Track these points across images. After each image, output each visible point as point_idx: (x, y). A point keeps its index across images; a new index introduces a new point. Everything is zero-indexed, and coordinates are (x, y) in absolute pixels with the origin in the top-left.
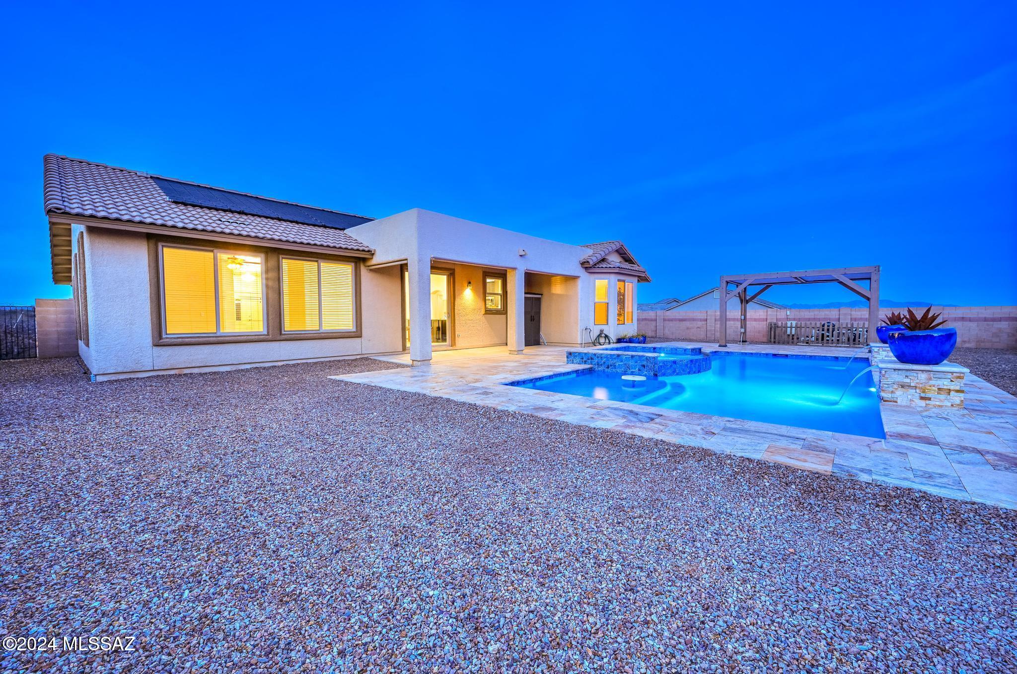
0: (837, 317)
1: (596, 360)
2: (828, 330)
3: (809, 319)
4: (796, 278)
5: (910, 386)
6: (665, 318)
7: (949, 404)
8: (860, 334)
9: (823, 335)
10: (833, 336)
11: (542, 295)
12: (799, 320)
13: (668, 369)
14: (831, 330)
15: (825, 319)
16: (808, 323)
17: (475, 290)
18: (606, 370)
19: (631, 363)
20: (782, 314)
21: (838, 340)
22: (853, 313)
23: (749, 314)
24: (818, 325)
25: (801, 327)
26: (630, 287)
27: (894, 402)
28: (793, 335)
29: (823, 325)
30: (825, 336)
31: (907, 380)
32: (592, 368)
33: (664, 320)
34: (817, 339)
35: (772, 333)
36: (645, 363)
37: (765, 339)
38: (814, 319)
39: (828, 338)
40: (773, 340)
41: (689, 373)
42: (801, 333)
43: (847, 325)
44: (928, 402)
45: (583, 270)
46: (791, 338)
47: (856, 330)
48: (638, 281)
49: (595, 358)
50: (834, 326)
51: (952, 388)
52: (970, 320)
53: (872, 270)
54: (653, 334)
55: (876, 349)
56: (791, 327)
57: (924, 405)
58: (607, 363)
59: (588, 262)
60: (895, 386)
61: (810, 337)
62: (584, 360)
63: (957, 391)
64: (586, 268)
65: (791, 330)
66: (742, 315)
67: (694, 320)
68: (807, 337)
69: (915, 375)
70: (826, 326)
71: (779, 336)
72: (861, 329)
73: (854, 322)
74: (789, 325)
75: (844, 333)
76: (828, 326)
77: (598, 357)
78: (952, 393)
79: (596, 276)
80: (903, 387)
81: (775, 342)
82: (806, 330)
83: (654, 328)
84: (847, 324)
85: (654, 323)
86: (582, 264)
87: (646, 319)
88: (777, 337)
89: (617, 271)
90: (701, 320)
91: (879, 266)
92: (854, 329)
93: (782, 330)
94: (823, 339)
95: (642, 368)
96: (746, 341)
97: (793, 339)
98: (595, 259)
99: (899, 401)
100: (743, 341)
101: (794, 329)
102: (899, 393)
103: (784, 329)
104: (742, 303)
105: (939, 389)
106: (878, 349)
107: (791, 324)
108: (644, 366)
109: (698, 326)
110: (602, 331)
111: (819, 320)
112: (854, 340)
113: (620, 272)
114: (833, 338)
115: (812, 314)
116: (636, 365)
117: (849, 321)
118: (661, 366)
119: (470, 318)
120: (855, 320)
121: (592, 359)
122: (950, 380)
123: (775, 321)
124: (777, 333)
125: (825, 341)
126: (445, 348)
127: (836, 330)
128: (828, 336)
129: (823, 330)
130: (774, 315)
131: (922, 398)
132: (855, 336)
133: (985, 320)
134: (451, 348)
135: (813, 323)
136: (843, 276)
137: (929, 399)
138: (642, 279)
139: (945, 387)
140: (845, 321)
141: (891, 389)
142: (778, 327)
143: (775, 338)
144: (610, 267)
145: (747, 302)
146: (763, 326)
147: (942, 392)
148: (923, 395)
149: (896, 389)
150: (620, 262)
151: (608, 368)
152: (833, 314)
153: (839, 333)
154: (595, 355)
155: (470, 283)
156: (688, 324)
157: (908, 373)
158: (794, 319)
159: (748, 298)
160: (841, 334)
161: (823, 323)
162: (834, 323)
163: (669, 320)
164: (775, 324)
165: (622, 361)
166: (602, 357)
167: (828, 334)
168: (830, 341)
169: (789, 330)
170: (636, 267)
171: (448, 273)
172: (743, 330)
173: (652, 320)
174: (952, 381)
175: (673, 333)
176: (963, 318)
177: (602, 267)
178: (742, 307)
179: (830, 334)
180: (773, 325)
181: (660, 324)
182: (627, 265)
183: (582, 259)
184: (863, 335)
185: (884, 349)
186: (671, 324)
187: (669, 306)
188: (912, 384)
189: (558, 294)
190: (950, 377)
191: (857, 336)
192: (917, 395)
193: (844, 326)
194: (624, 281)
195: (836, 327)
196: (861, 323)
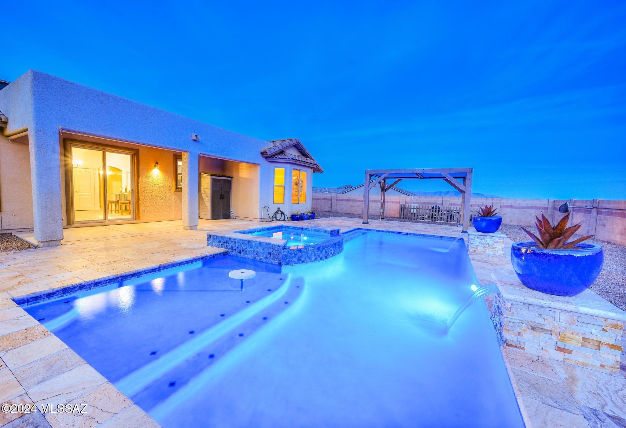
0: (441, 202)
1: (231, 244)
2: (436, 211)
3: (425, 203)
4: (417, 174)
5: (543, 329)
6: (338, 198)
7: (598, 364)
8: (454, 214)
9: (432, 214)
10: (438, 215)
11: (232, 178)
12: (419, 203)
13: (292, 258)
14: (437, 211)
15: (434, 203)
16: (424, 205)
17: (164, 170)
18: (239, 255)
19: (260, 249)
20: (409, 199)
21: (441, 218)
22: (451, 200)
23: (387, 198)
24: (430, 208)
25: (419, 209)
26: (304, 175)
27: (520, 348)
28: (415, 213)
29: (433, 208)
30: (434, 215)
31: (540, 320)
32: (227, 252)
33: (337, 200)
34: (429, 217)
35: (402, 211)
36: (271, 251)
37: (398, 216)
38: (428, 203)
39: (435, 217)
40: (402, 217)
41: (315, 260)
42: (420, 212)
43: (447, 209)
44: (567, 355)
45: (264, 160)
46: (413, 214)
47: (452, 212)
48: (314, 171)
49: (230, 242)
50: (439, 208)
51: (604, 340)
52: (515, 207)
53: (468, 171)
54: (329, 209)
55: (473, 237)
56: (414, 209)
57: (562, 359)
58: (240, 248)
59: (266, 153)
60: (524, 327)
61: (425, 215)
62: (221, 243)
63: (612, 347)
64: (266, 158)
65: (414, 210)
66: (382, 200)
67: (355, 201)
68: (423, 215)
69: (552, 313)
70: (434, 208)
71: (406, 213)
72: (455, 212)
73: (451, 206)
74: (412, 207)
75: (445, 214)
76: (436, 208)
77: (232, 242)
78: (603, 348)
79: (275, 164)
80: (533, 329)
81: (403, 218)
82: (422, 211)
83: (329, 205)
84: (447, 207)
85: (330, 202)
86: (262, 153)
87: (325, 199)
88: (405, 215)
89: (292, 162)
90: (360, 201)
91: (472, 168)
92: (451, 211)
93: (408, 210)
94: (432, 217)
95: (268, 256)
96: (383, 219)
97: (414, 215)
98: (273, 151)
99: (527, 348)
100: (382, 219)
101: (415, 210)
102: (528, 336)
103: (409, 209)
104: (382, 191)
105: (584, 339)
106: (474, 236)
107: (414, 206)
108: (270, 254)
109: (358, 205)
110: (279, 209)
111: (431, 204)
112: (451, 219)
113: (294, 163)
114: (438, 217)
115: (427, 199)
116: (264, 253)
117: (448, 205)
118: (285, 255)
119: (159, 195)
120: (452, 205)
121: (227, 243)
122: (601, 329)
123: (405, 204)
124: (405, 212)
125: (433, 218)
126: (128, 222)
127: (440, 211)
128: (435, 215)
129: (433, 211)
130: (404, 199)
131: (559, 349)
132: (451, 216)
133: (523, 208)
134: (135, 221)
135: (427, 206)
136: (448, 175)
137: (570, 352)
138: (316, 169)
139: (594, 338)
140: (446, 206)
141: (517, 330)
142: (406, 208)
143: (403, 216)
144: (286, 158)
145: (386, 190)
146: (397, 207)
147: (588, 345)
148: (561, 345)
149: (525, 331)
150: (298, 156)
151: (240, 253)
152: (437, 200)
153: (442, 213)
154: (230, 239)
155: (157, 163)
156: (351, 203)
157: (542, 311)
158: (416, 203)
159: (386, 188)
160: (443, 214)
161: (433, 206)
162: (439, 206)
163: (340, 200)
164: (404, 206)
165: (252, 248)
166: (235, 242)
167: (435, 214)
168: (437, 218)
169: (412, 210)
170: (310, 161)
171: (132, 152)
172: (382, 211)
173: (329, 200)
174: (603, 330)
175: (342, 209)
176: (511, 206)
177: (279, 158)
178: (382, 194)
179: (437, 215)
180: (403, 206)
181: (334, 202)
182: (303, 159)
183: (262, 150)
184: (456, 216)
185: (479, 237)
186: (341, 203)
187: (346, 190)
188: (547, 327)
189: (243, 178)
190: (602, 324)
191: (453, 216)
192: (552, 343)
193: (445, 209)
194: (299, 170)
195: (441, 209)
196: (455, 207)
